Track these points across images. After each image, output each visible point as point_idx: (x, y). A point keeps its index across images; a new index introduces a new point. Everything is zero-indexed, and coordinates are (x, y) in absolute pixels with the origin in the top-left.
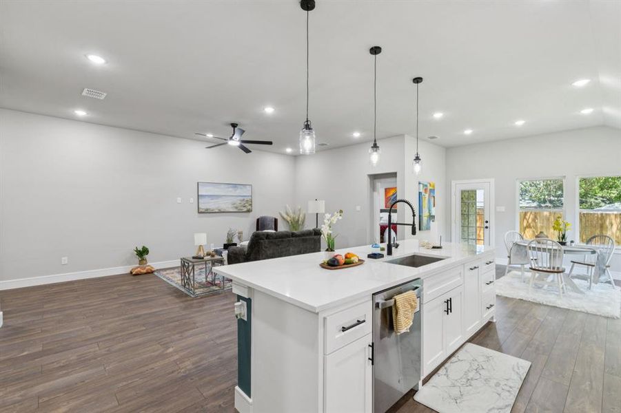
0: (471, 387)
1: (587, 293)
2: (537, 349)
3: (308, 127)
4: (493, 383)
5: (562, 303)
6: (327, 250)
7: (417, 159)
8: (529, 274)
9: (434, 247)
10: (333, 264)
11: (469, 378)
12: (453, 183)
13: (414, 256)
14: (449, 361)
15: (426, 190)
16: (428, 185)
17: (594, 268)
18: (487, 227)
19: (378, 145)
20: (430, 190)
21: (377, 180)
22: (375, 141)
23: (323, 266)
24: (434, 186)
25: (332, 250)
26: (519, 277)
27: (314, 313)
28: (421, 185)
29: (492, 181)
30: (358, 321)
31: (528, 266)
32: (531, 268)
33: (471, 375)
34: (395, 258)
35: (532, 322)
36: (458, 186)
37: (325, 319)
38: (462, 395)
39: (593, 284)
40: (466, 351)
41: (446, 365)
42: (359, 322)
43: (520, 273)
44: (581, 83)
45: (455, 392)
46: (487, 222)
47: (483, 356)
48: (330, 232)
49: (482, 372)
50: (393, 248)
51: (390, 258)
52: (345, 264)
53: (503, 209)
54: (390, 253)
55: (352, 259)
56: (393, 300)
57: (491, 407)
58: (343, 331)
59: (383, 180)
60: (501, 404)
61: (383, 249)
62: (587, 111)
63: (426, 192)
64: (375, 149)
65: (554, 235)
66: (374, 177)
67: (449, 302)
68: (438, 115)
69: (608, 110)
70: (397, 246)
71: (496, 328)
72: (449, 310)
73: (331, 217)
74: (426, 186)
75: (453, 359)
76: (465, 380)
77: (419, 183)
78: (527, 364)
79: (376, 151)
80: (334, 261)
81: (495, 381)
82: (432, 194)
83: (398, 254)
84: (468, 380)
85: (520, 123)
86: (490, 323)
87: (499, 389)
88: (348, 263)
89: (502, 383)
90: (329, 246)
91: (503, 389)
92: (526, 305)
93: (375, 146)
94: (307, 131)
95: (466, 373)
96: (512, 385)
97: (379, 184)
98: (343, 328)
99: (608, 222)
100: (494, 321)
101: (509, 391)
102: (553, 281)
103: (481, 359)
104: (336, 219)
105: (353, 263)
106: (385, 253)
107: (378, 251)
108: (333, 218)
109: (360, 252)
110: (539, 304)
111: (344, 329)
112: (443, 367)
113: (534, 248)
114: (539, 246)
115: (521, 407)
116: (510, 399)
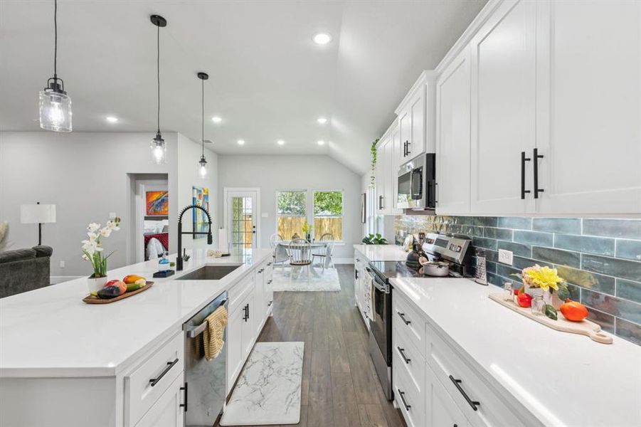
0: (268, 385)
1: (322, 276)
2: (305, 329)
3: (56, 87)
4: (283, 373)
5: (311, 288)
6: (93, 276)
7: (203, 161)
8: (289, 269)
9: (223, 256)
10: (108, 295)
11: (265, 376)
12: (225, 190)
13: (205, 267)
14: (245, 368)
15: (200, 195)
16: (202, 191)
17: (325, 258)
18: (254, 232)
19: (162, 138)
20: (204, 196)
21: (140, 181)
22: (159, 132)
23: (89, 301)
24: (207, 192)
25: (102, 276)
26: (281, 273)
27: (108, 377)
28: (195, 190)
29: (258, 189)
30: (168, 363)
31: (288, 262)
32: (291, 264)
33: (266, 373)
34: (187, 273)
35: (297, 307)
36: (230, 193)
37: (126, 379)
38: (263, 396)
39: (325, 269)
40: (257, 352)
41: (244, 373)
42: (171, 364)
43: (281, 269)
44: (322, 121)
45: (257, 396)
46: (254, 227)
47: (270, 350)
48: (100, 249)
49: (274, 366)
50: (184, 262)
51: (181, 274)
52: (128, 291)
53: (265, 215)
54: (180, 267)
55: (137, 282)
56: (205, 323)
57: (287, 394)
58: (153, 385)
59: (148, 182)
60: (293, 388)
61: (172, 265)
62: (321, 143)
63: (200, 198)
64: (159, 142)
65: (303, 236)
66: (136, 178)
67: (247, 308)
68: (217, 120)
69: (332, 145)
70: (187, 259)
71: (274, 321)
72: (247, 316)
73: (101, 228)
74: (200, 191)
75: (249, 364)
76: (262, 381)
77: (194, 188)
78: (301, 345)
79: (160, 145)
80: (112, 291)
81: (285, 369)
82: (206, 200)
83: (189, 267)
84: (265, 378)
85: (281, 142)
86: (269, 318)
87: (289, 375)
88: (133, 289)
89: (290, 369)
90: (97, 270)
91: (292, 374)
92: (290, 295)
93: (159, 139)
94: (55, 95)
95: (262, 373)
96: (297, 367)
97: (143, 186)
98: (151, 381)
99: (323, 224)
100: (272, 315)
101: (296, 374)
102: (303, 272)
103: (270, 354)
104: (110, 231)
105: (139, 288)
106: (174, 268)
107: (166, 267)
108: (104, 229)
109: (142, 271)
110: (298, 292)
111: (153, 382)
112: (241, 377)
113: (293, 247)
114: (296, 245)
115: (307, 382)
116: (298, 380)
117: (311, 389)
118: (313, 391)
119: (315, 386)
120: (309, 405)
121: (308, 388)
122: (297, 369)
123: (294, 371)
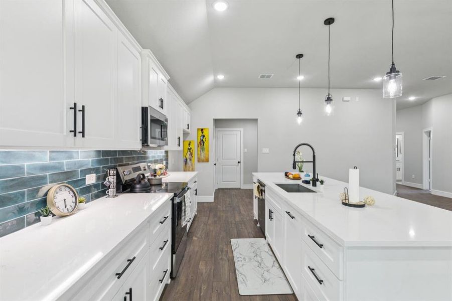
4: (247, 258)
11: (258, 256)
33: (259, 259)
49: (257, 264)
60: (238, 250)
87: (242, 257)
89: (243, 261)
96: (239, 263)
101: (238, 258)
115: (230, 255)
116: (236, 254)
117: (227, 252)
118: (226, 251)
119: (224, 253)
120: (227, 245)
121: (229, 252)
122: (239, 261)
123: (240, 259)
